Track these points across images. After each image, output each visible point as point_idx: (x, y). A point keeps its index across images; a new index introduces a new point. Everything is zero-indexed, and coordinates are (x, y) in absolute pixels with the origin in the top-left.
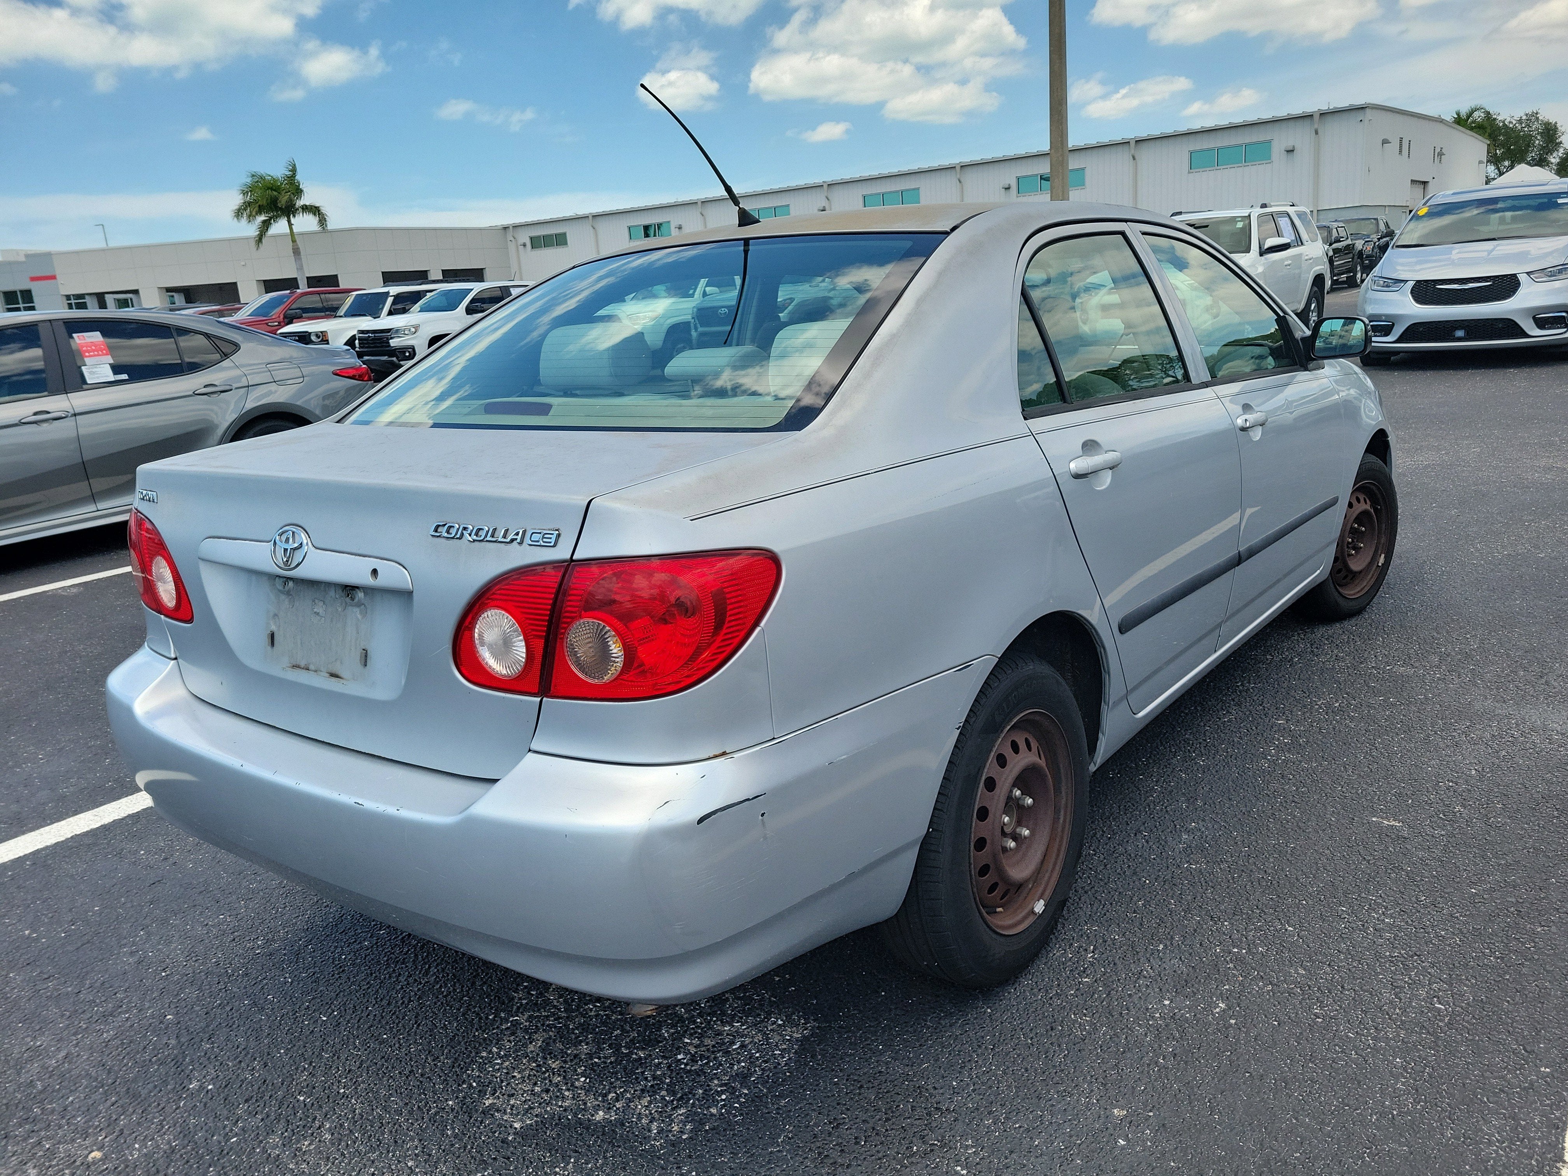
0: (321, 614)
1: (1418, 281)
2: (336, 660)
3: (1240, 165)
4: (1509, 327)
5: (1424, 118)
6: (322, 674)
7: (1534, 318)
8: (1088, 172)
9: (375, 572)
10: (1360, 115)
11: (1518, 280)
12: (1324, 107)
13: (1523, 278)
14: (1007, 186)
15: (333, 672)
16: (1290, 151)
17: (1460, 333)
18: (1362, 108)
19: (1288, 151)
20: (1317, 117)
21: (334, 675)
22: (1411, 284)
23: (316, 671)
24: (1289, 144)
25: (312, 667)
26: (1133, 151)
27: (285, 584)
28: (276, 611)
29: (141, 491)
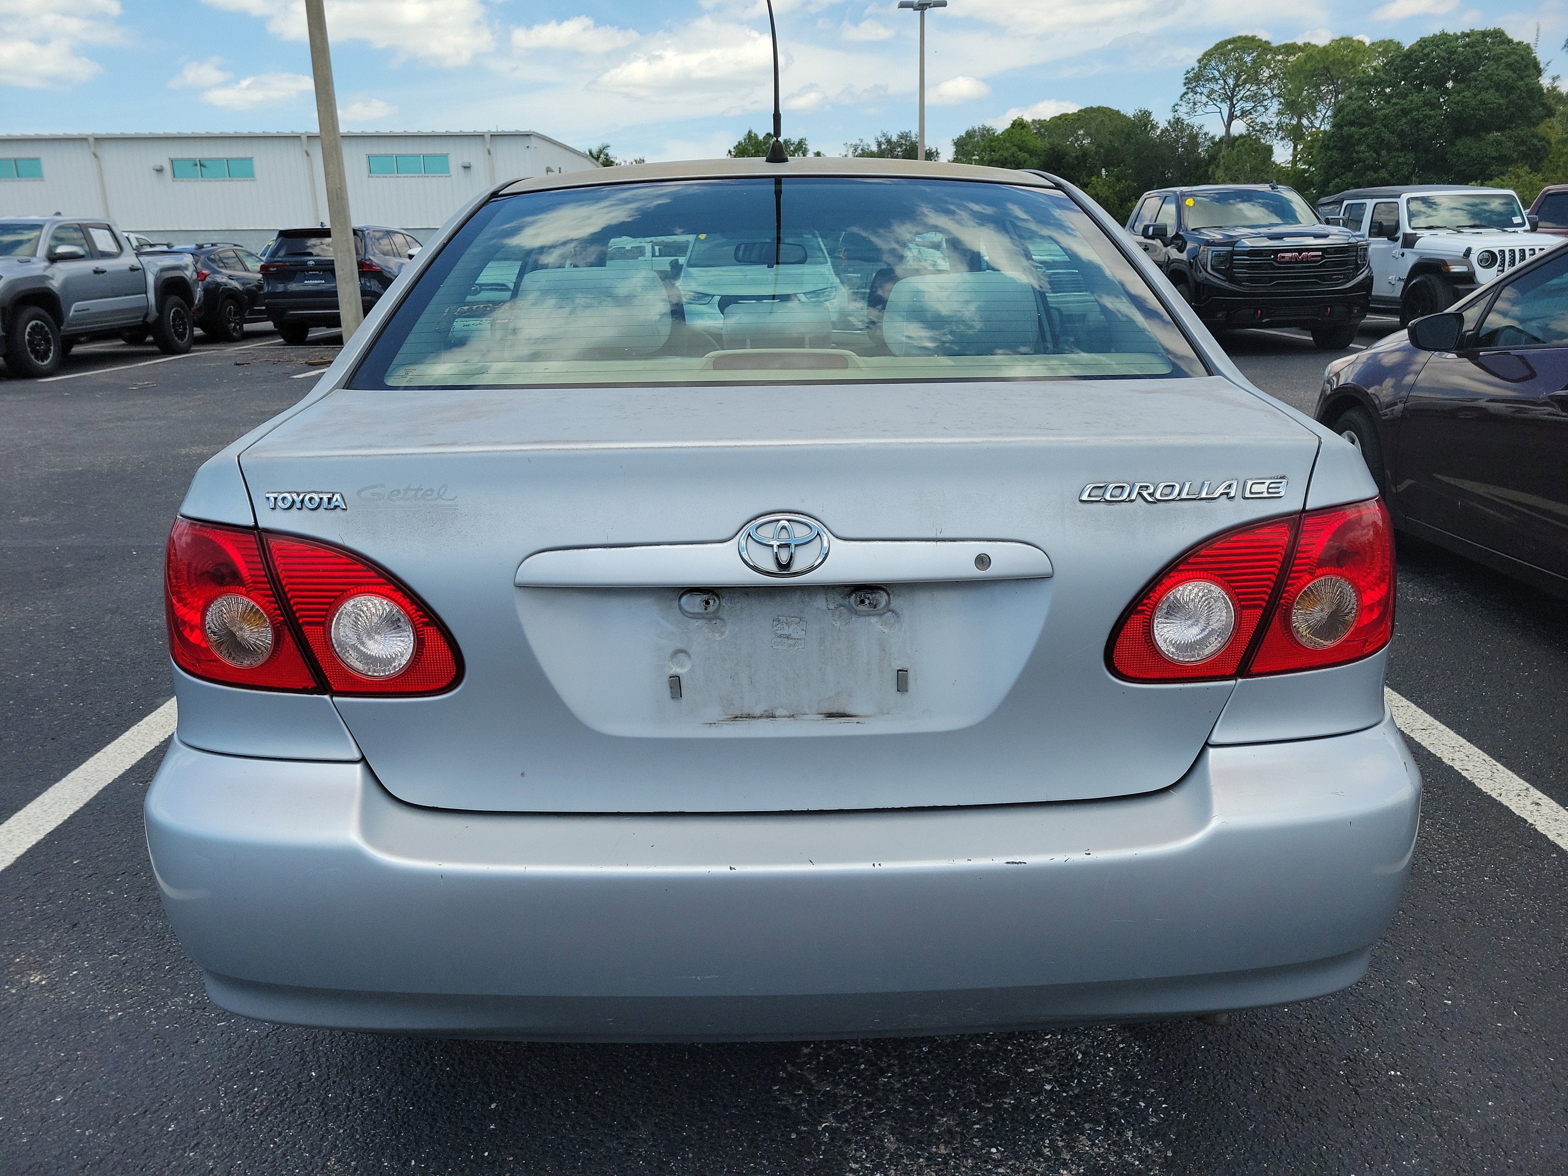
0: (794, 636)
1: (722, 296)
2: (837, 694)
3: (421, 175)
5: (574, 152)
6: (806, 717)
8: (256, 162)
9: (984, 559)
10: (526, 142)
12: (493, 130)
14: (158, 168)
15: (833, 710)
16: (467, 168)
18: (528, 135)
19: (465, 167)
20: (488, 137)
21: (834, 715)
22: (717, 298)
23: (792, 716)
24: (466, 161)
25: (781, 712)
26: (305, 147)
27: (707, 603)
28: (681, 646)
29: (275, 495)
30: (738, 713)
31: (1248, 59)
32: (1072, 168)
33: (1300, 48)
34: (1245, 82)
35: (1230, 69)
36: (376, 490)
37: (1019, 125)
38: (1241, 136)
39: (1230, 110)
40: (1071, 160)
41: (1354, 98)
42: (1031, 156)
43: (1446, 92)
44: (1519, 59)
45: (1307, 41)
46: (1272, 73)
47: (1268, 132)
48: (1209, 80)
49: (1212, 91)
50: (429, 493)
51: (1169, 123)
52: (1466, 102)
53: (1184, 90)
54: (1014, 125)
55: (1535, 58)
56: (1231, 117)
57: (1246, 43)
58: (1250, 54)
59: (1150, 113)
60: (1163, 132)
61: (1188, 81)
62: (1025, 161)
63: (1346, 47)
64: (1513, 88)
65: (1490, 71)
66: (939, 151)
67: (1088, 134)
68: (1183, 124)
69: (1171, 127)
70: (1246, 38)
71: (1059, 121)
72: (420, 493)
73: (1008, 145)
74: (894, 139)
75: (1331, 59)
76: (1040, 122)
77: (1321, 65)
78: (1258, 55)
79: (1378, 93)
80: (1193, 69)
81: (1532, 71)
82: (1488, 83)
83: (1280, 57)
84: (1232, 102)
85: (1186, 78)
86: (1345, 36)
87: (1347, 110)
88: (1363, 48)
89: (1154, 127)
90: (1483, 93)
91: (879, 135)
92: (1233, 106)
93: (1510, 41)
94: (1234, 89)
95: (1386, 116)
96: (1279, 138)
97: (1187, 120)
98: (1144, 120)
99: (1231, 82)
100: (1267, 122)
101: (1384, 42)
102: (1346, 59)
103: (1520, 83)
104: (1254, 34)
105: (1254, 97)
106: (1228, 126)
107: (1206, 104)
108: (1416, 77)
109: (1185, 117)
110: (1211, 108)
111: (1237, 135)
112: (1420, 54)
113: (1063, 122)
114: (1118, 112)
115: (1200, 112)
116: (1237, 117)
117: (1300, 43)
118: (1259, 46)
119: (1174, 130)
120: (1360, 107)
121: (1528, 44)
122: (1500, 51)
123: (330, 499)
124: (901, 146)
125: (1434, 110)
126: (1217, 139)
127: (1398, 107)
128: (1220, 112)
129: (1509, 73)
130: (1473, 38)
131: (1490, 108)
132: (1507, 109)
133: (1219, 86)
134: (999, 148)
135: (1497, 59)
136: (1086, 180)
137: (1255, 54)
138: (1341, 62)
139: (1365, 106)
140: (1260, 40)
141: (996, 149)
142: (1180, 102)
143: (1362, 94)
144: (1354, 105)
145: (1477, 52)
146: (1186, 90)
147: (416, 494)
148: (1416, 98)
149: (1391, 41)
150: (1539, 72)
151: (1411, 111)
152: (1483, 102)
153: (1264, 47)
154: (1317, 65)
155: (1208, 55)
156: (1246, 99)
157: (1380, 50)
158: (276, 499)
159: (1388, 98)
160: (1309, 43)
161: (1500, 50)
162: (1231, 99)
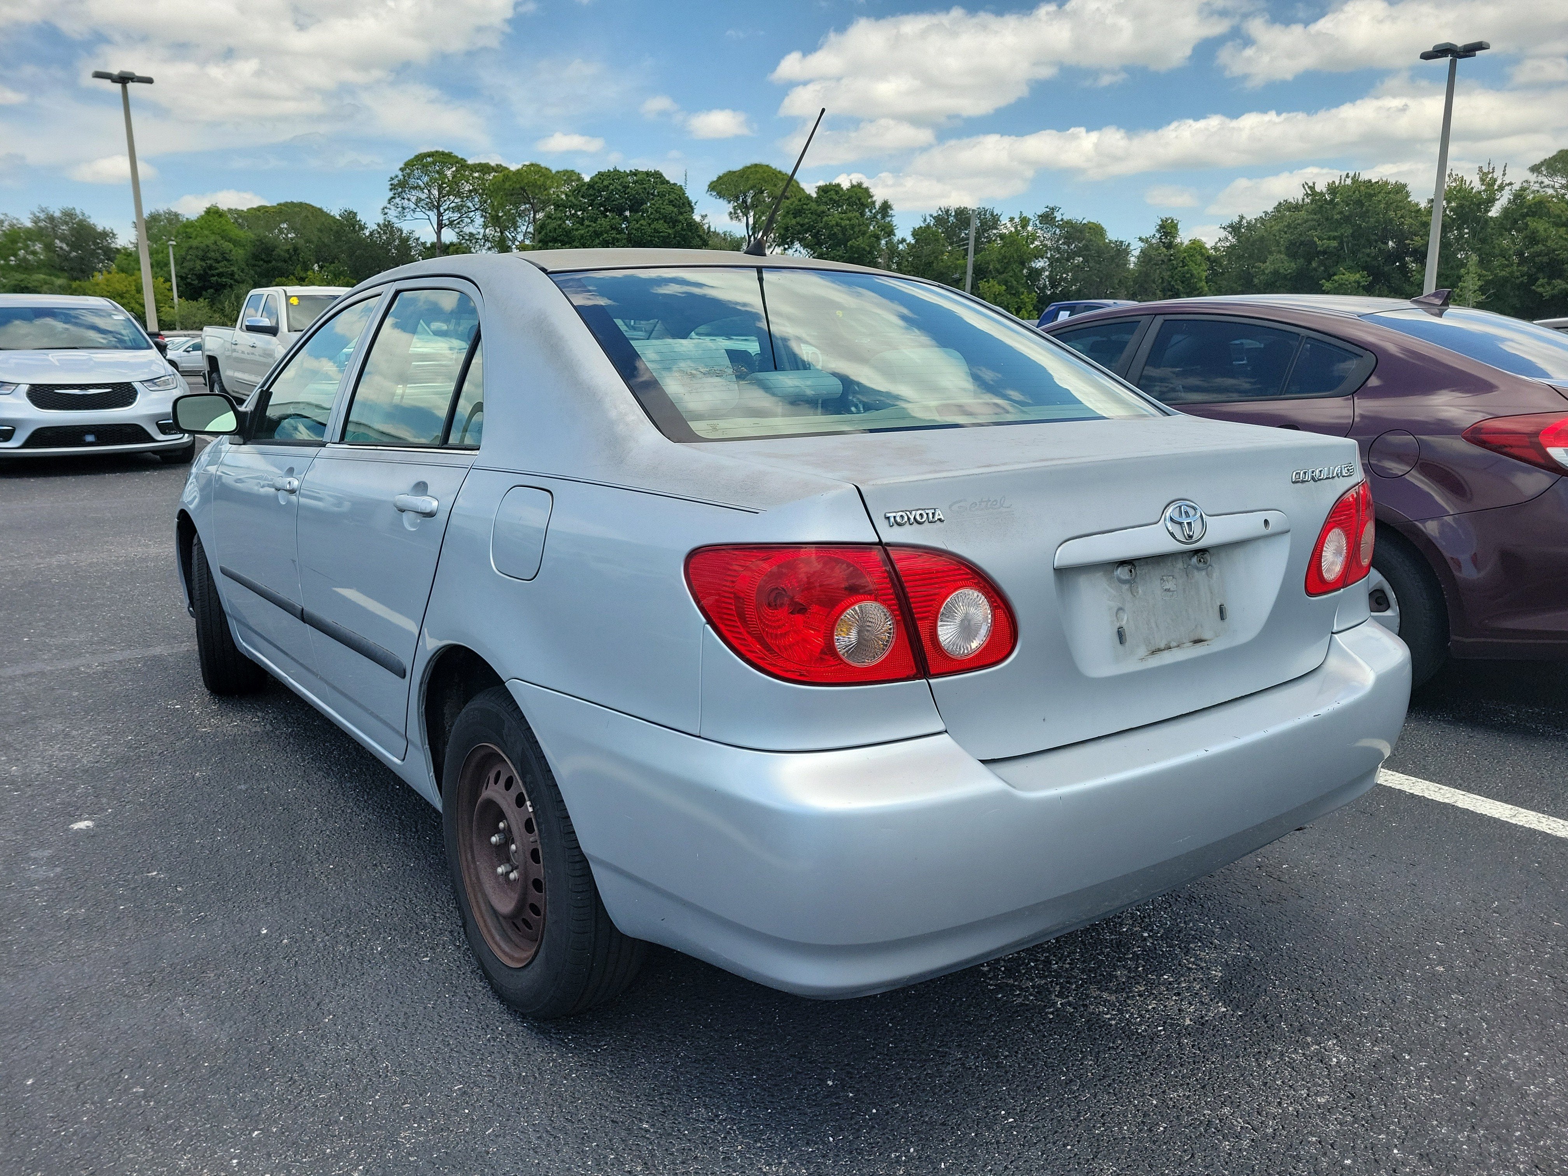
0: (1172, 589)
1: (32, 385)
2: (1196, 626)
4: (134, 432)
6: (1185, 645)
7: (157, 423)
9: (1266, 522)
11: (134, 388)
13: (137, 385)
15: (1196, 638)
17: (90, 438)
21: (1197, 641)
23: (1178, 646)
25: (1173, 644)
27: (1131, 571)
28: (1120, 605)
29: (894, 514)
30: (1154, 649)
31: (449, 173)
32: (285, 261)
33: (493, 168)
34: (449, 194)
35: (433, 181)
36: (961, 504)
37: (213, 213)
38: (452, 244)
39: (438, 218)
40: (282, 253)
41: (553, 217)
42: (235, 246)
43: (626, 219)
44: (677, 197)
45: (498, 163)
46: (471, 188)
47: (476, 242)
48: (415, 188)
49: (419, 200)
50: (995, 503)
51: (379, 225)
52: (644, 229)
53: (391, 194)
54: (208, 212)
55: (687, 197)
56: (440, 226)
57: (445, 158)
58: (449, 169)
59: (355, 214)
60: (371, 234)
61: (393, 188)
62: (231, 251)
63: (536, 173)
64: (676, 221)
65: (657, 205)
66: (115, 232)
67: (293, 228)
68: (393, 227)
69: (381, 229)
70: (443, 153)
71: (258, 213)
72: (989, 503)
73: (206, 232)
74: (57, 214)
75: (526, 181)
76: (236, 211)
77: (518, 186)
78: (457, 170)
79: (573, 215)
80: (397, 176)
81: (689, 209)
82: (658, 215)
83: (476, 175)
84: (439, 210)
85: (391, 185)
86: (534, 162)
87: (549, 228)
88: (550, 175)
89: (363, 228)
90: (655, 223)
91: (36, 210)
92: (440, 215)
93: (668, 182)
94: (439, 198)
95: (582, 236)
96: (486, 247)
97: (398, 224)
98: (350, 218)
99: (435, 192)
100: (474, 232)
101: (567, 171)
102: (538, 183)
103: (681, 217)
104: (450, 151)
105: (458, 209)
106: (439, 233)
107: (414, 211)
108: (601, 205)
109: (394, 220)
110: (419, 214)
111: (448, 242)
112: (601, 186)
113: (264, 214)
114: (320, 210)
115: (409, 217)
116: (445, 226)
117: (493, 164)
118: (457, 162)
119: (385, 233)
120: (560, 226)
121: (681, 186)
122: (662, 190)
123: (933, 514)
124: (67, 223)
125: (619, 234)
126: (428, 245)
127: (591, 229)
128: (429, 219)
129: (671, 208)
130: (639, 177)
131: (662, 236)
132: (675, 237)
133: (426, 196)
134: (197, 236)
135: (661, 195)
136: (303, 274)
137: (454, 169)
138: (534, 185)
139: (563, 225)
140: (457, 157)
141: (193, 235)
142: (388, 206)
143: (559, 215)
144: (554, 224)
145: (645, 188)
146: (392, 195)
147: (987, 504)
148: (602, 221)
149: (572, 171)
150: (692, 210)
151: (601, 234)
152: (656, 231)
153: (462, 164)
154: (514, 185)
155: (409, 164)
156: (454, 210)
157: (565, 178)
158: (895, 517)
159: (581, 221)
160: (501, 165)
161: (662, 188)
162: (438, 208)
